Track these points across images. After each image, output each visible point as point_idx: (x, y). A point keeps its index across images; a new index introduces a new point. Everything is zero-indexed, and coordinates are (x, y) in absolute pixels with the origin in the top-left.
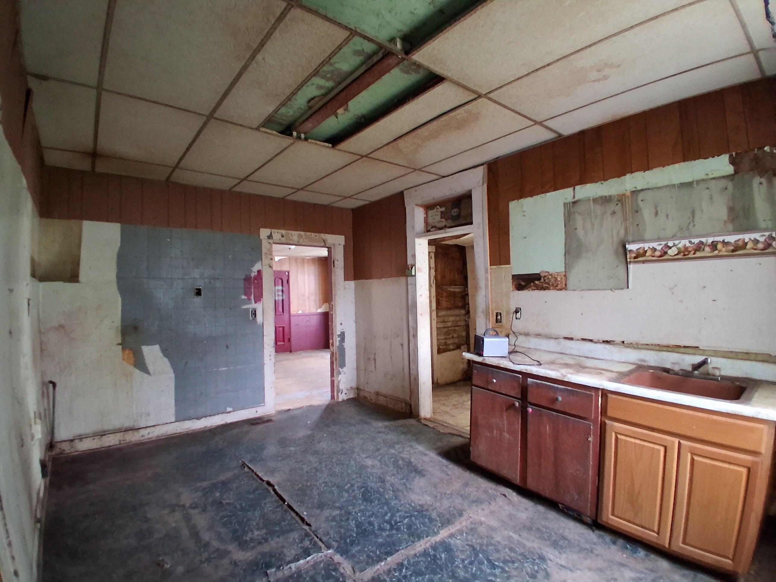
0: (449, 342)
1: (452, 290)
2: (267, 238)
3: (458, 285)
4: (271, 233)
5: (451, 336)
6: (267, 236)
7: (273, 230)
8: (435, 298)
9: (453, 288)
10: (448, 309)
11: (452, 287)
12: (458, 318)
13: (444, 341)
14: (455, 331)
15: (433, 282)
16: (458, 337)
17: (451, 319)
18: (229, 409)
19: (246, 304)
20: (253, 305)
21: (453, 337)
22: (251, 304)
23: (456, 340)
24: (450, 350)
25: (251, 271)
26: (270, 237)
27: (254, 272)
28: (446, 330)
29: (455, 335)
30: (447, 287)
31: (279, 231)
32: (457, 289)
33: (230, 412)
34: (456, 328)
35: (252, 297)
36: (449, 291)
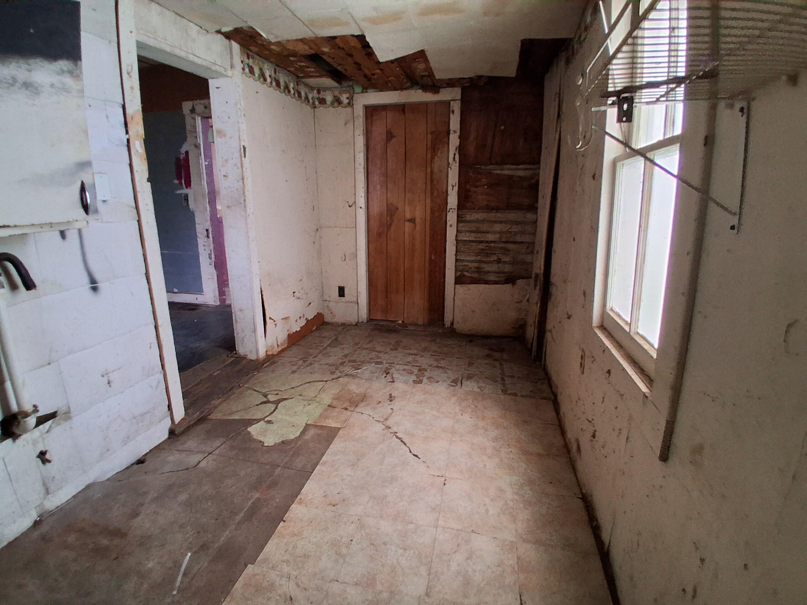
0: (487, 268)
1: (506, 172)
2: (189, 112)
3: (524, 163)
4: (193, 106)
5: (494, 258)
6: (190, 110)
7: (195, 102)
8: (456, 188)
9: (509, 169)
10: (489, 208)
11: (505, 166)
12: (515, 229)
13: (476, 265)
14: (506, 251)
15: (454, 158)
16: (513, 263)
17: (498, 227)
18: (176, 290)
19: (180, 189)
20: (185, 191)
21: (499, 261)
22: (182, 189)
23: (507, 268)
24: (487, 282)
25: (180, 153)
26: (193, 111)
27: (183, 154)
28: (482, 246)
29: (505, 259)
30: (491, 167)
31: (202, 102)
32: (520, 172)
33: (176, 293)
34: (511, 246)
35: (183, 182)
36: (497, 174)
